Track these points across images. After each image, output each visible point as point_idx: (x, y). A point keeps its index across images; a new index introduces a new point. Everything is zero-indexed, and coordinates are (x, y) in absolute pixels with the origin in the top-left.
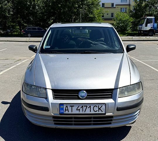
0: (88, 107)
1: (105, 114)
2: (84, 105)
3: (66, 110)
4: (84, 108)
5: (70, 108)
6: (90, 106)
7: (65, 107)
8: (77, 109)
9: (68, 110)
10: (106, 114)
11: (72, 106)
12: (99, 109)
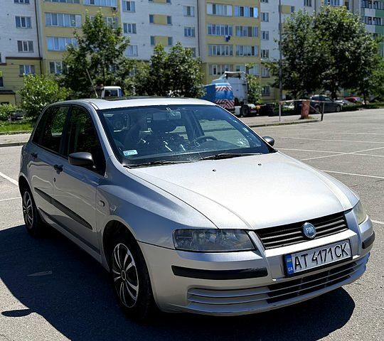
0: (328, 250)
1: (351, 258)
2: (321, 249)
3: (296, 265)
4: (323, 254)
5: (301, 260)
6: (330, 249)
7: (294, 259)
8: (313, 260)
9: (299, 264)
10: (354, 258)
11: (304, 255)
12: (343, 251)
